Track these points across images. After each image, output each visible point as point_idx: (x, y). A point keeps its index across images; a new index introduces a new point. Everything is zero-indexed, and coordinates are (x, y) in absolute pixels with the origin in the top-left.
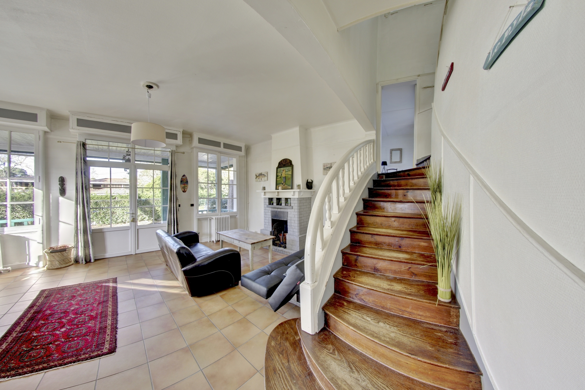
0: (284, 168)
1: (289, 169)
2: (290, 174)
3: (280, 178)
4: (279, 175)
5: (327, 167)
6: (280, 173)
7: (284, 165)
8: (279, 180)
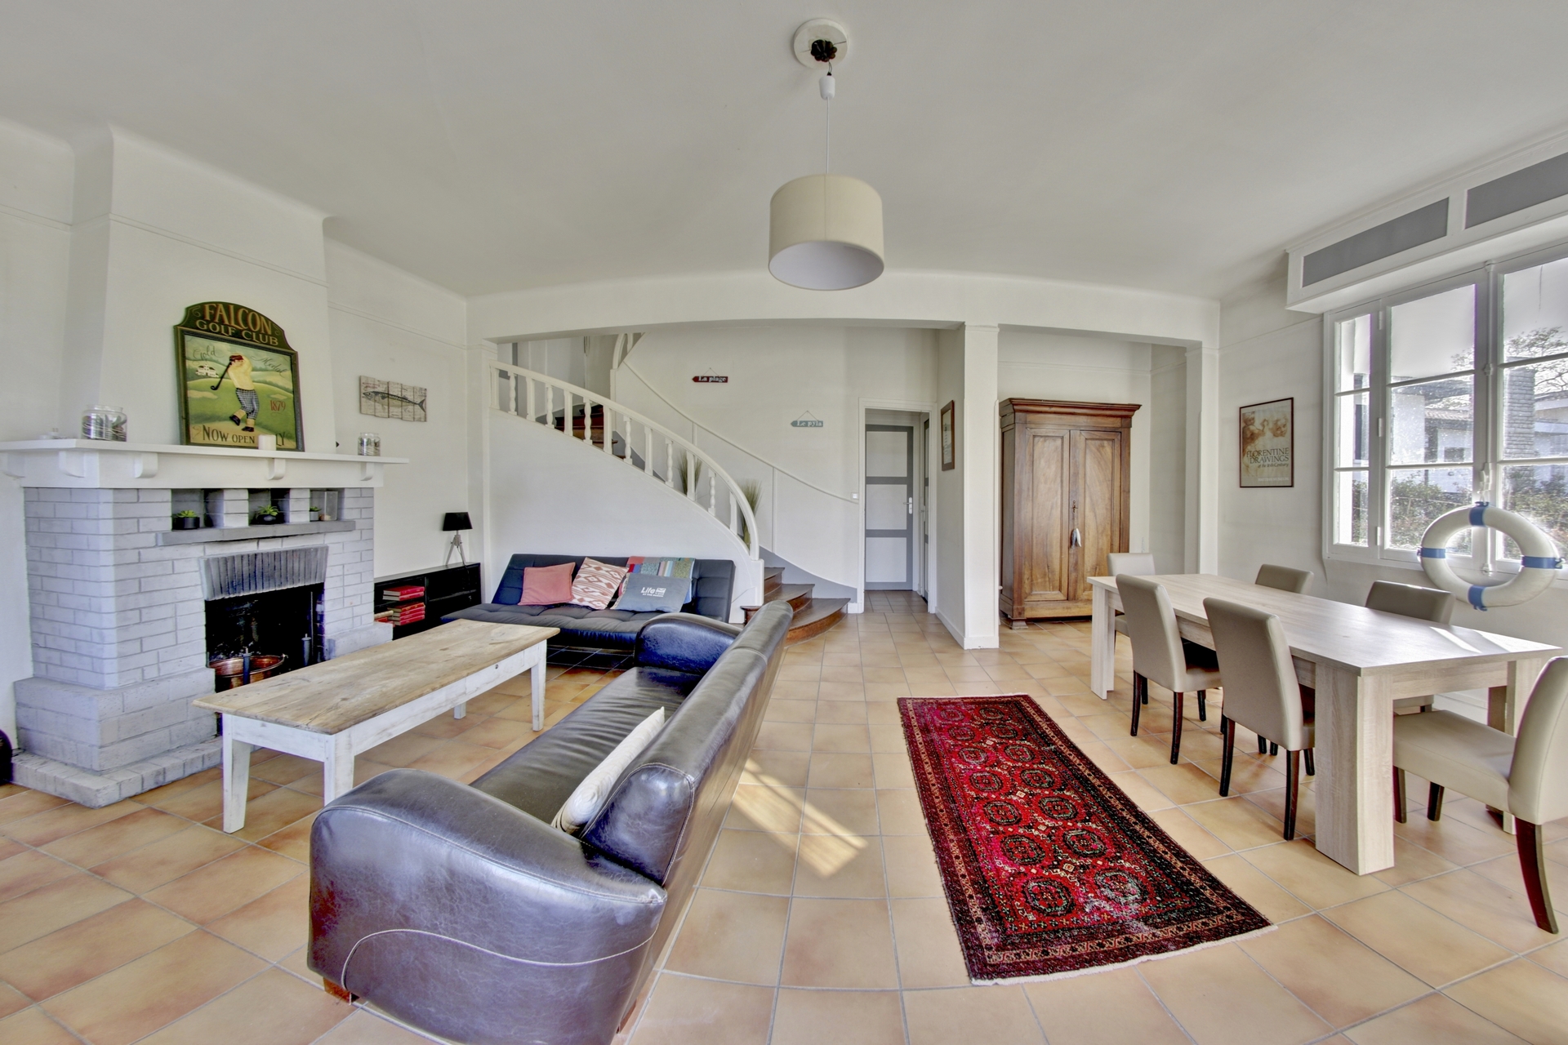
0: (239, 350)
1: (273, 363)
2: (280, 383)
3: (215, 388)
4: (202, 372)
5: (376, 390)
6: (210, 364)
7: (238, 334)
8: (204, 399)
